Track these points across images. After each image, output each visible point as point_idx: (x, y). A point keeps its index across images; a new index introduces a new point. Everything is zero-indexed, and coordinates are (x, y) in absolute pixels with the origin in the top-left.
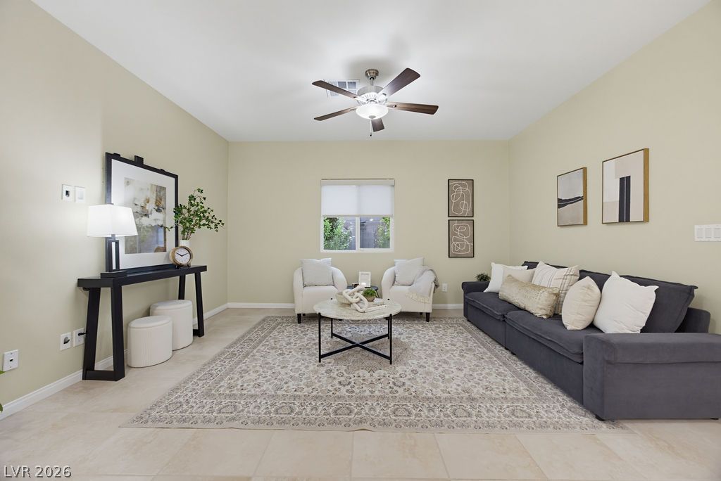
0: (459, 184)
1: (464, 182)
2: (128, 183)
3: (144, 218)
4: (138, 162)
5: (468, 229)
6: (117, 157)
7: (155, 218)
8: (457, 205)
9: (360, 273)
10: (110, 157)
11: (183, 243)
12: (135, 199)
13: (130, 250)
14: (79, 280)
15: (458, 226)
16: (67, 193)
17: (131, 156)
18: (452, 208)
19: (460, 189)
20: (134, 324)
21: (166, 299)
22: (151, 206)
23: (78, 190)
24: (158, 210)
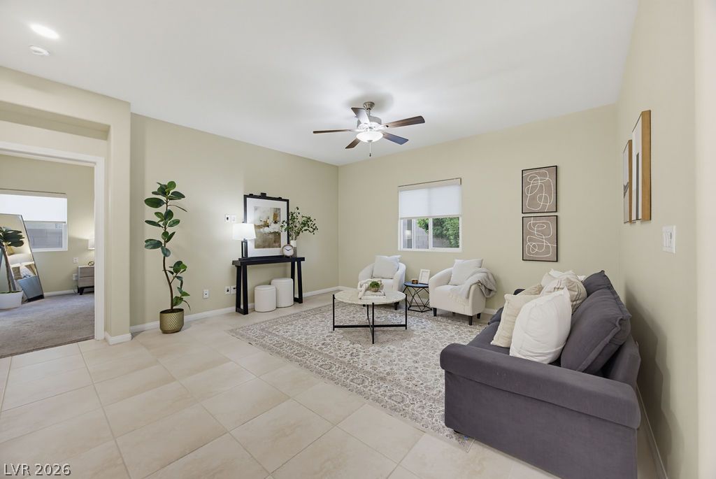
0: (536, 173)
1: (543, 170)
2: (256, 209)
3: (266, 228)
4: (263, 196)
5: (548, 227)
6: (251, 196)
7: (274, 228)
8: (533, 198)
9: (422, 270)
10: (246, 197)
11: (292, 243)
12: (260, 218)
13: (257, 246)
14: (233, 261)
15: (534, 224)
16: (227, 218)
17: (259, 194)
18: (526, 202)
19: (538, 180)
20: (258, 289)
21: (285, 276)
22: (270, 221)
23: (233, 216)
24: (276, 222)
